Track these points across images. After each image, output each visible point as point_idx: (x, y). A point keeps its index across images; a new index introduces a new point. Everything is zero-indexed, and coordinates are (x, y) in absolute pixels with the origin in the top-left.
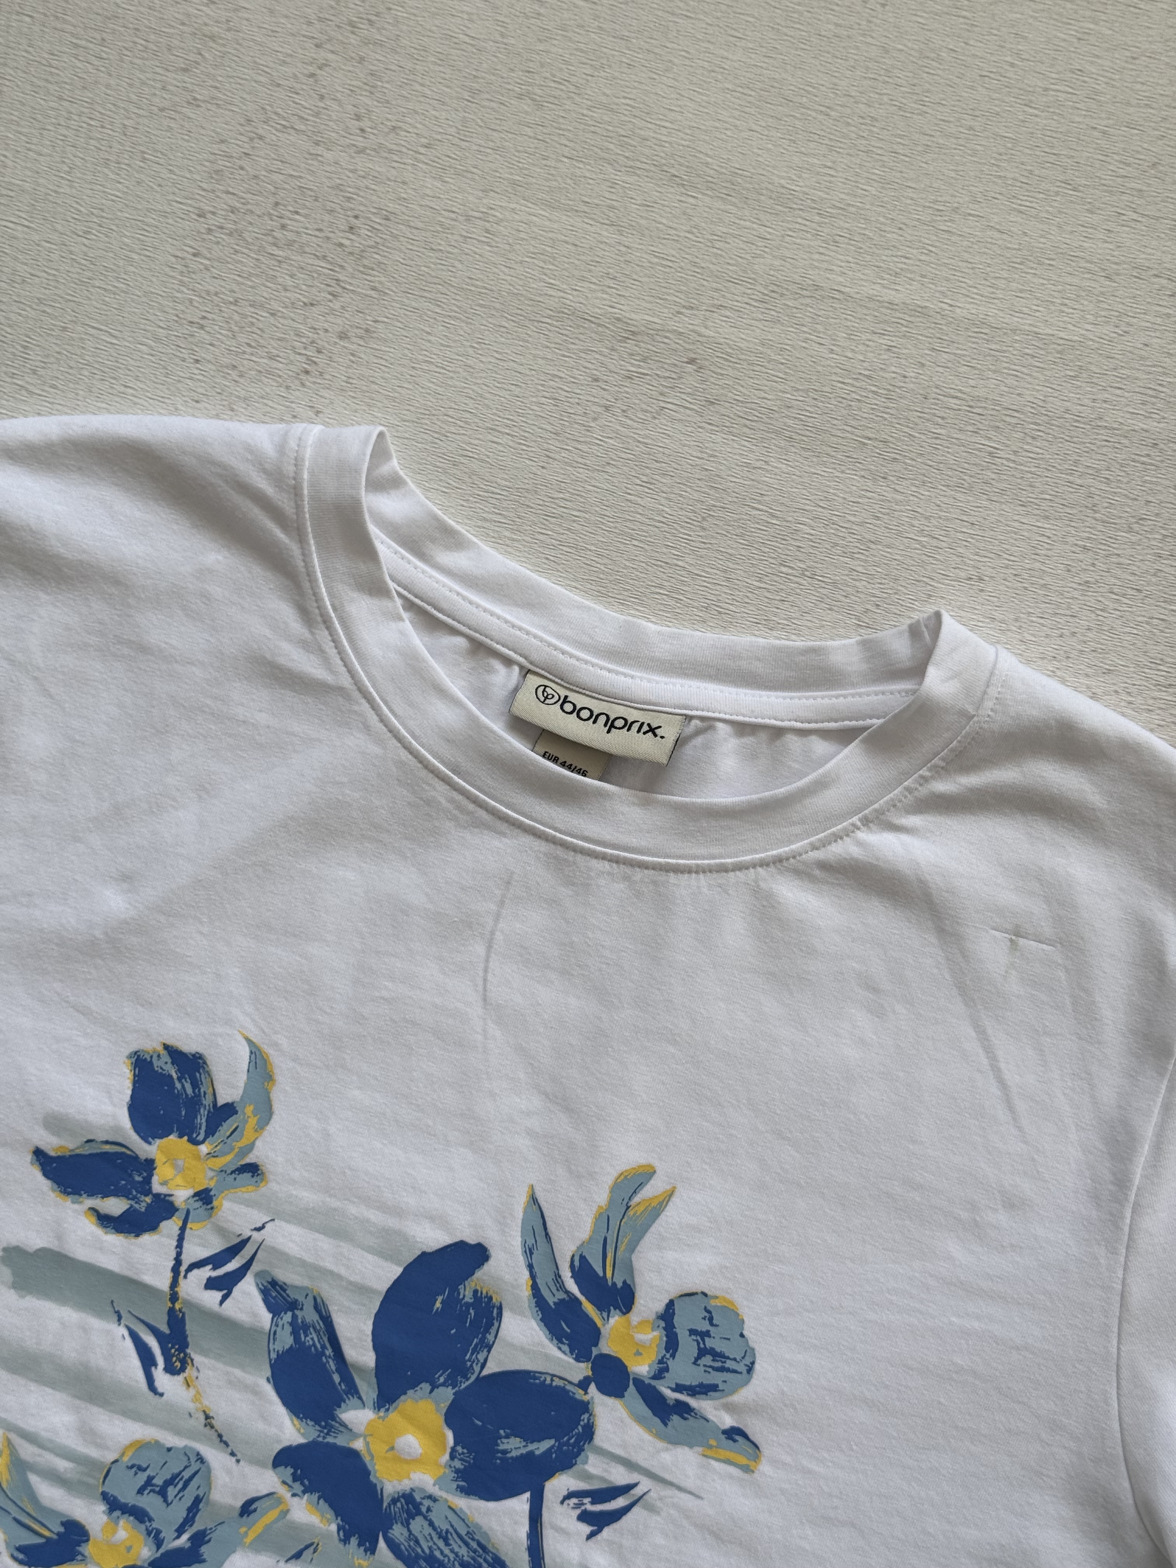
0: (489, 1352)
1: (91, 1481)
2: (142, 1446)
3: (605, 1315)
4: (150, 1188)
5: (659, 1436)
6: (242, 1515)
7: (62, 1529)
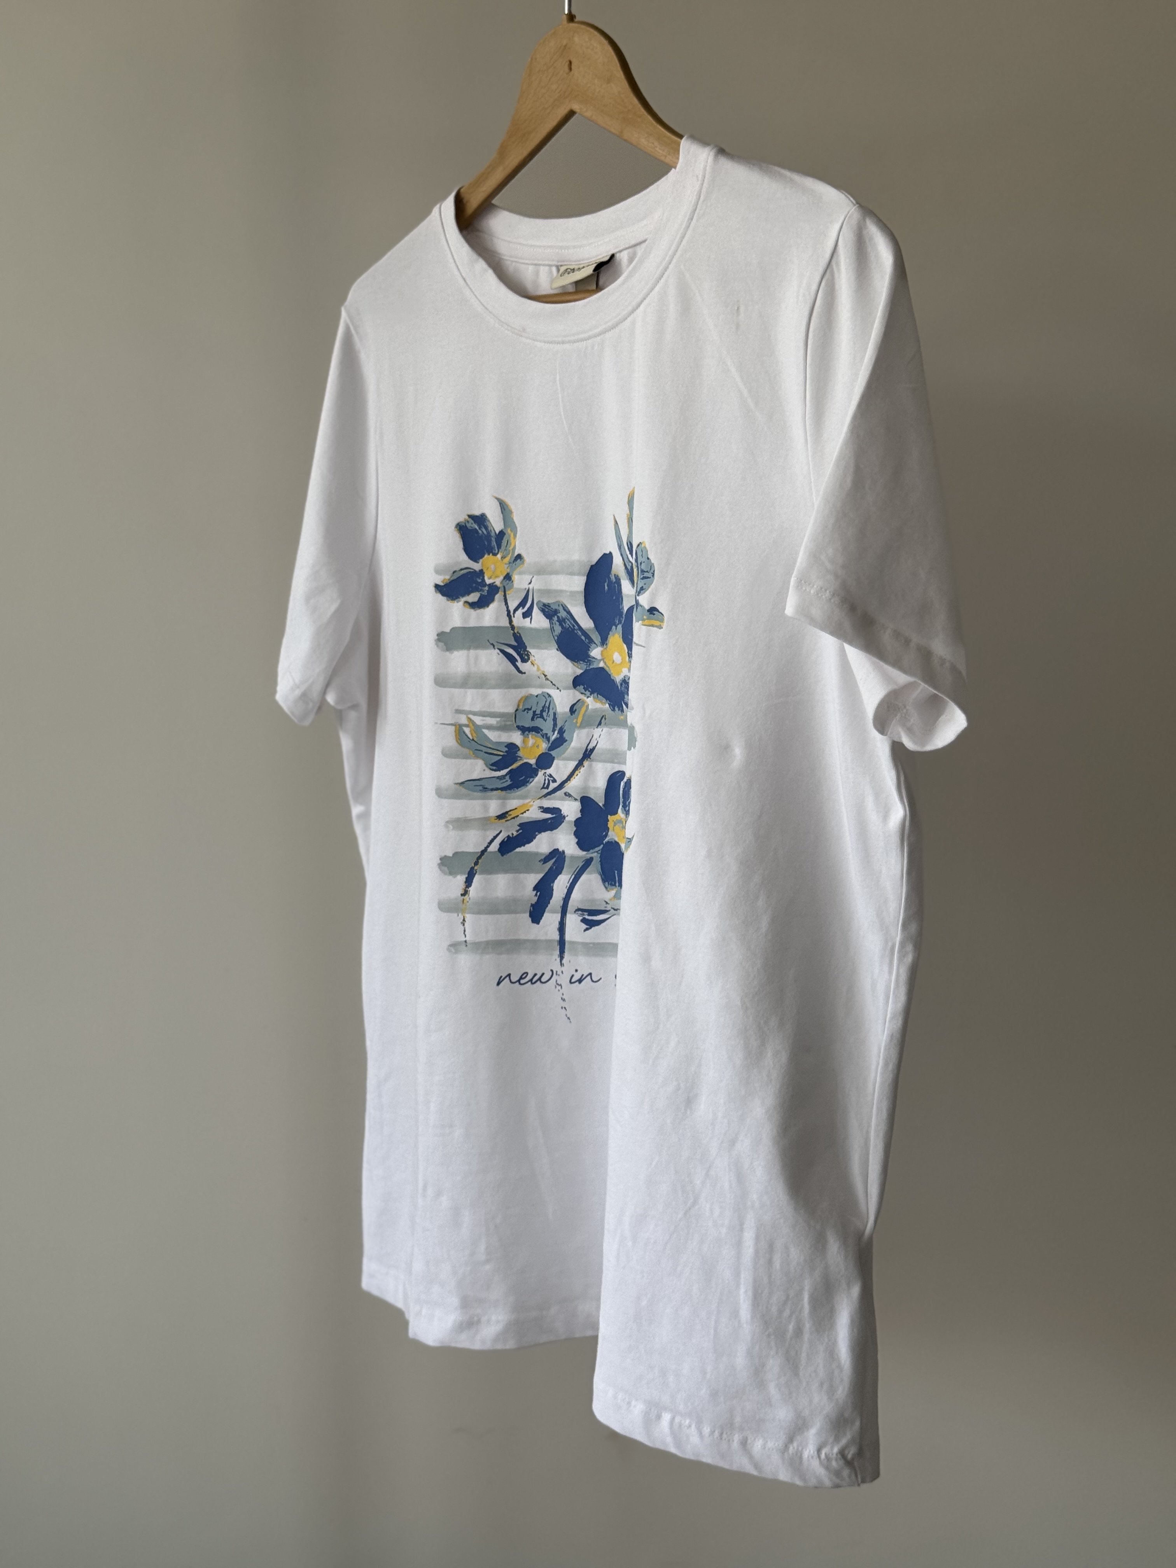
1: (511, 723)
2: (525, 699)
6: (571, 714)
7: (507, 749)
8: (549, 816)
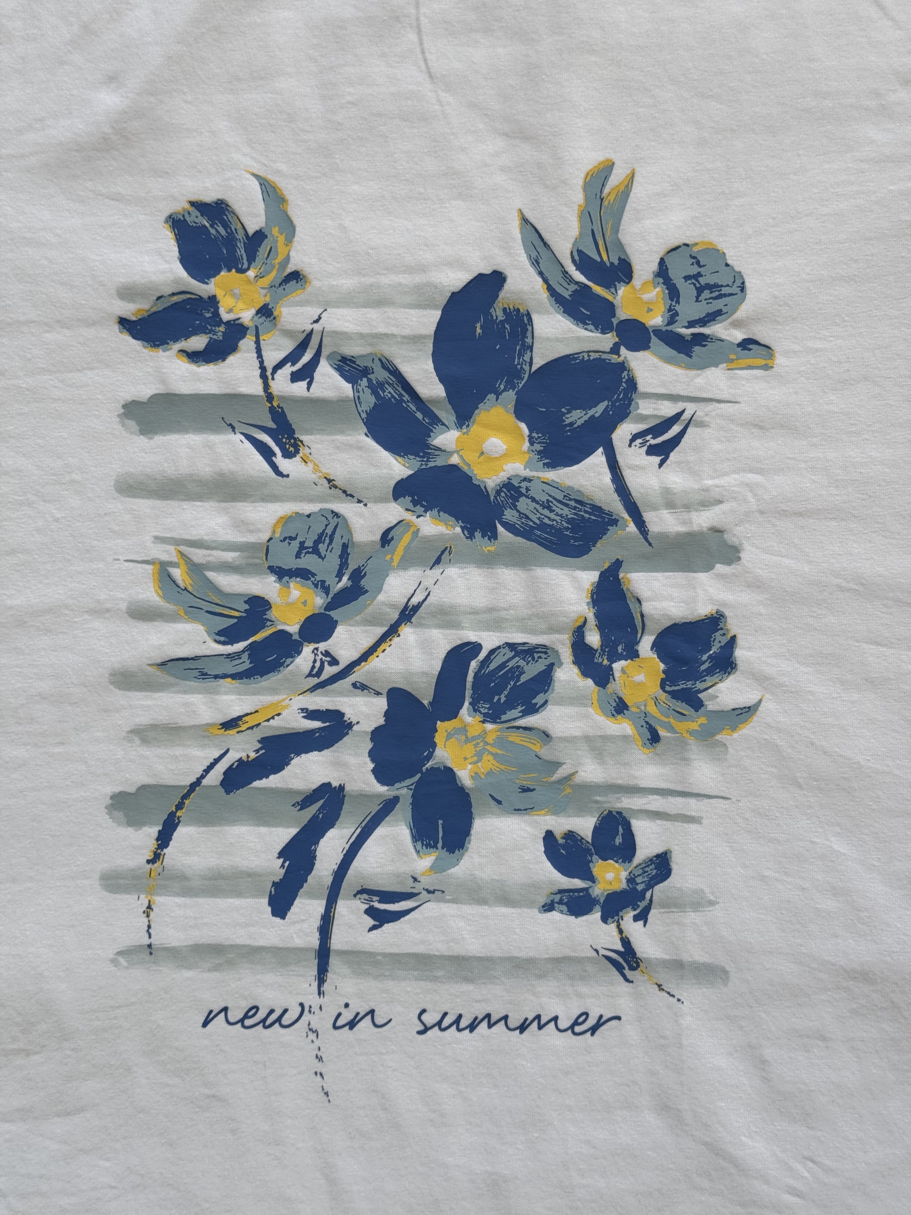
0: (531, 351)
1: (257, 561)
2: (287, 520)
3: (613, 290)
4: (221, 319)
5: (689, 367)
6: (383, 546)
7: (247, 607)
8: (316, 724)
